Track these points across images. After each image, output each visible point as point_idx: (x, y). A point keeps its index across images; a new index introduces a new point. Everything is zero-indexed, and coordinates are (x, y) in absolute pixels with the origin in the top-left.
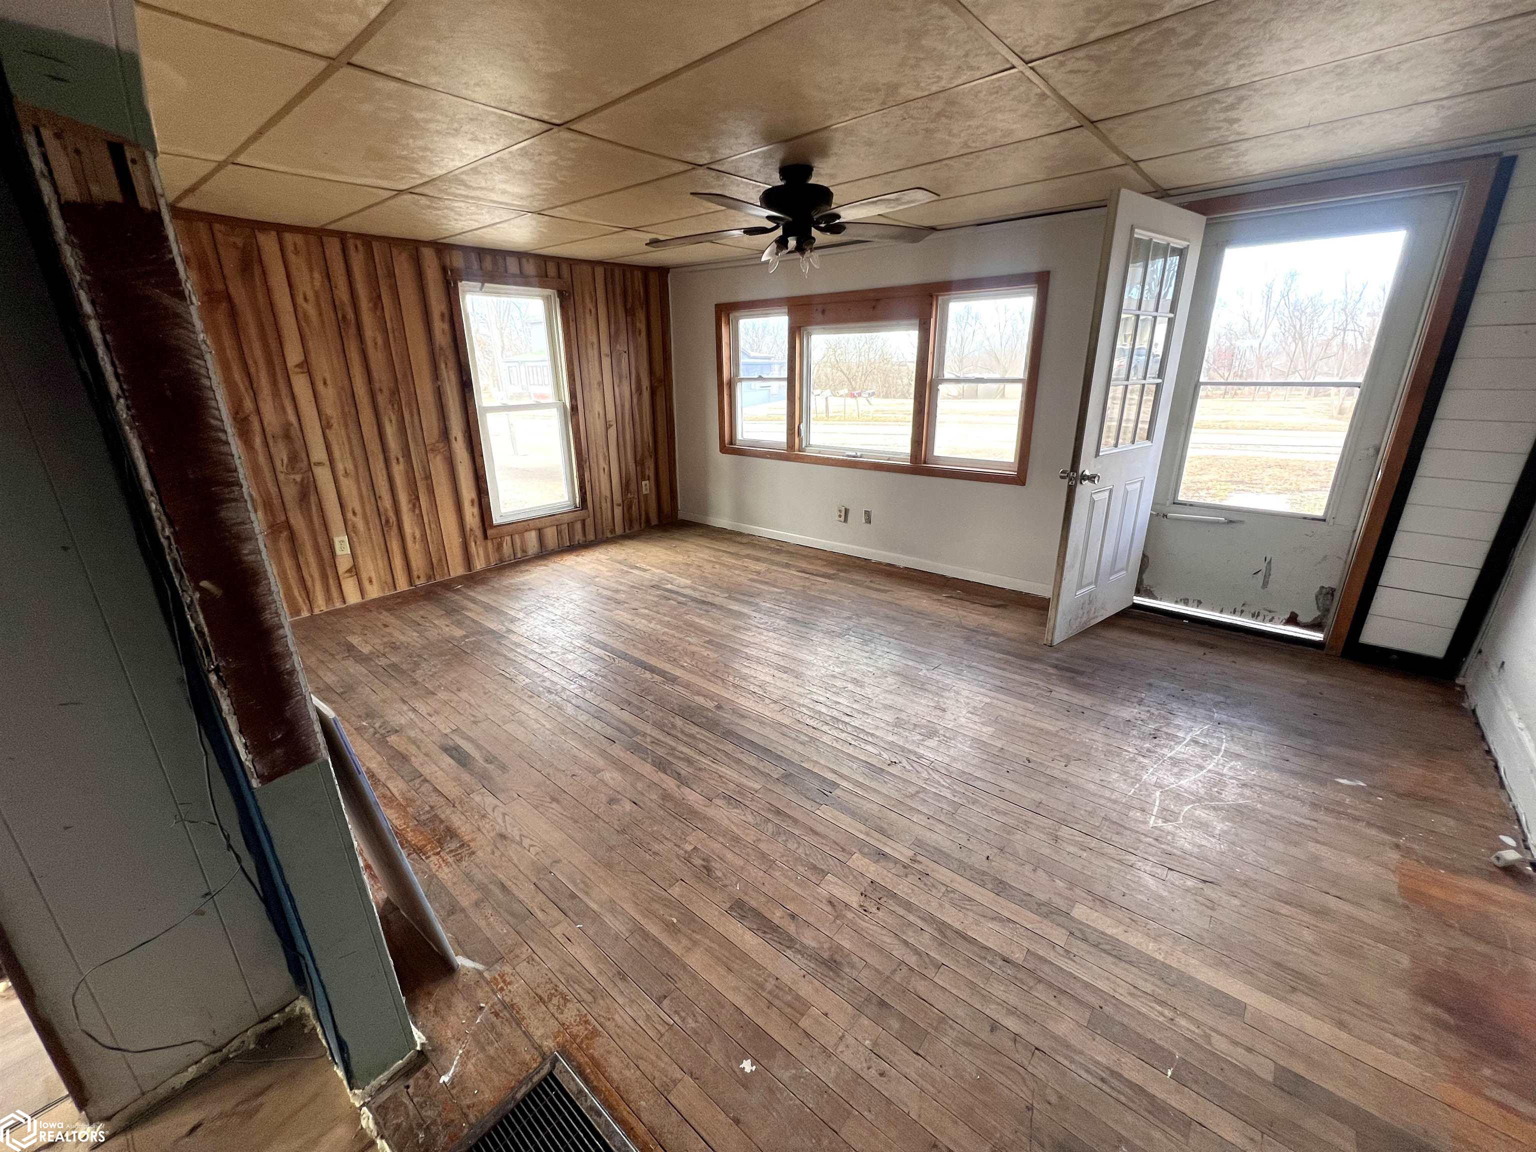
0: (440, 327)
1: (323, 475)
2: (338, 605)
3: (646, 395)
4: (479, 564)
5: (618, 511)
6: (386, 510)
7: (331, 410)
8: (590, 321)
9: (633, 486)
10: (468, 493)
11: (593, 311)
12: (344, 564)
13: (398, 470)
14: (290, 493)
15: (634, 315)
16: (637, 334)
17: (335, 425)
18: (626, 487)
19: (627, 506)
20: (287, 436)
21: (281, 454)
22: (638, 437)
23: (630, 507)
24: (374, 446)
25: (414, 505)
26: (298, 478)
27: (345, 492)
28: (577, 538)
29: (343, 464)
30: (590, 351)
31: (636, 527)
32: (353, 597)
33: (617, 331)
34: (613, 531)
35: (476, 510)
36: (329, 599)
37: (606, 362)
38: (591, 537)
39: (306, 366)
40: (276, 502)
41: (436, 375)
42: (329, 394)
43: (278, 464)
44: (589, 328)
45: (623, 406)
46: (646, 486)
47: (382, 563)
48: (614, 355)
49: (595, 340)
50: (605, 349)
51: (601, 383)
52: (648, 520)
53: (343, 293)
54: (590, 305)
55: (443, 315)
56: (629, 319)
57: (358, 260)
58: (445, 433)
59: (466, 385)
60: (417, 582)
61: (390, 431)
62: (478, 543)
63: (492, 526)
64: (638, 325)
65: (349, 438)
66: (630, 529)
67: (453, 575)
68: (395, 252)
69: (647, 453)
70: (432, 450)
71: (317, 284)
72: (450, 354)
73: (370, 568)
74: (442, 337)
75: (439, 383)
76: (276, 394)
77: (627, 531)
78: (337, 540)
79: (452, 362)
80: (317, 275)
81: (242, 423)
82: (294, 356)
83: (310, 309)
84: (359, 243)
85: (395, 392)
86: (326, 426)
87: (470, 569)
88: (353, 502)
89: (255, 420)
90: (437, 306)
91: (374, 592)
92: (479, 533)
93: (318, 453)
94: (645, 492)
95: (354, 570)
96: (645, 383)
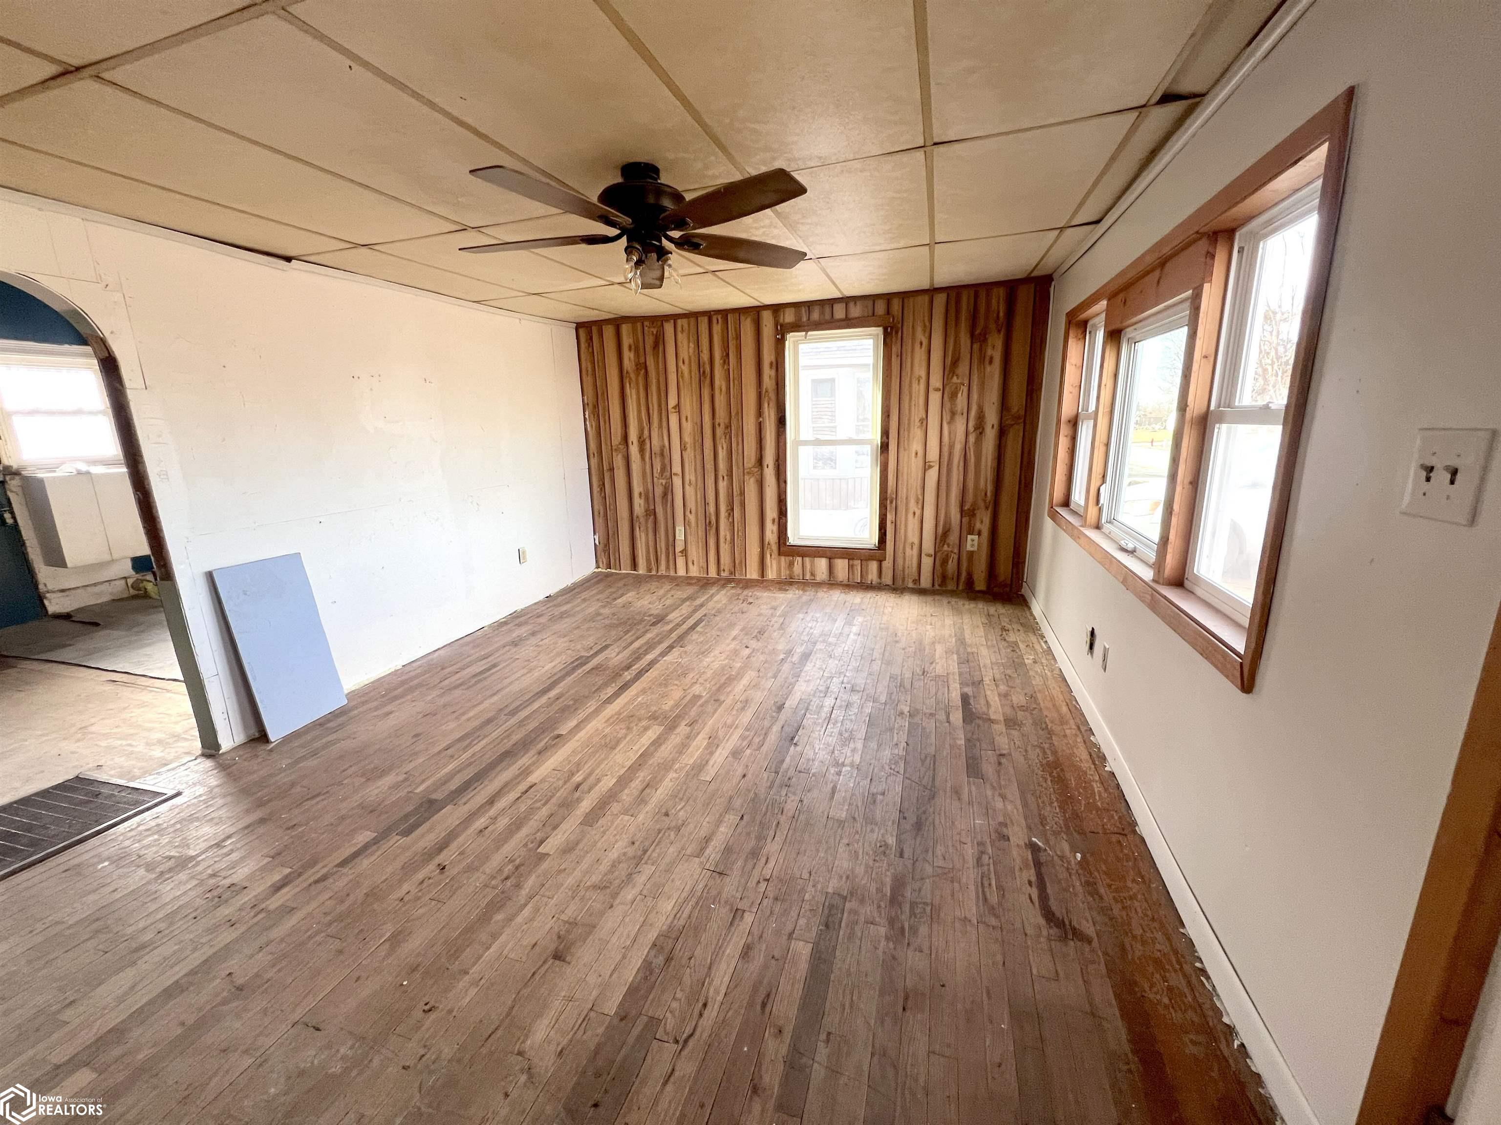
0: (768, 373)
1: (677, 482)
2: (672, 573)
3: (991, 434)
4: (771, 574)
5: (927, 562)
6: (710, 514)
7: (688, 439)
8: (920, 354)
9: (953, 538)
10: (771, 513)
11: (925, 342)
12: (679, 547)
13: (723, 485)
14: (659, 491)
15: (985, 340)
16: (987, 362)
17: (689, 449)
18: (942, 537)
19: (941, 560)
20: (662, 454)
21: (658, 467)
22: (971, 484)
23: (945, 562)
24: (709, 466)
25: (729, 514)
26: (664, 482)
27: (687, 496)
28: (870, 577)
29: (690, 476)
30: (915, 386)
31: (951, 586)
32: (681, 572)
33: (955, 363)
34: (917, 581)
35: (775, 528)
36: (668, 568)
37: (935, 398)
38: (887, 579)
39: (678, 407)
40: (651, 495)
41: (760, 413)
42: (688, 427)
43: (655, 471)
44: (916, 361)
45: (951, 447)
46: (972, 542)
47: (702, 552)
48: (947, 389)
49: (923, 373)
50: (936, 381)
51: (924, 422)
52: (970, 583)
53: (705, 356)
54: (920, 336)
55: (771, 364)
56: (976, 346)
57: (717, 329)
58: (760, 461)
59: (781, 421)
60: (723, 574)
61: (722, 454)
62: (773, 556)
63: (785, 544)
64: (989, 352)
65: (695, 457)
66: (939, 585)
67: (748, 577)
68: (742, 318)
69: (981, 504)
70: (748, 473)
71: (691, 351)
72: (772, 395)
73: (695, 553)
74: (768, 382)
75: (761, 419)
76: (660, 426)
77: (937, 587)
78: (677, 529)
79: (773, 404)
80: (692, 345)
81: (642, 443)
82: (672, 402)
83: (685, 369)
84: (719, 317)
85: (728, 427)
86: (683, 449)
87: (763, 577)
88: (691, 504)
89: (648, 442)
90: (768, 356)
91: (694, 572)
92: (775, 548)
93: (677, 468)
94: (969, 548)
95: (685, 552)
96: (992, 418)
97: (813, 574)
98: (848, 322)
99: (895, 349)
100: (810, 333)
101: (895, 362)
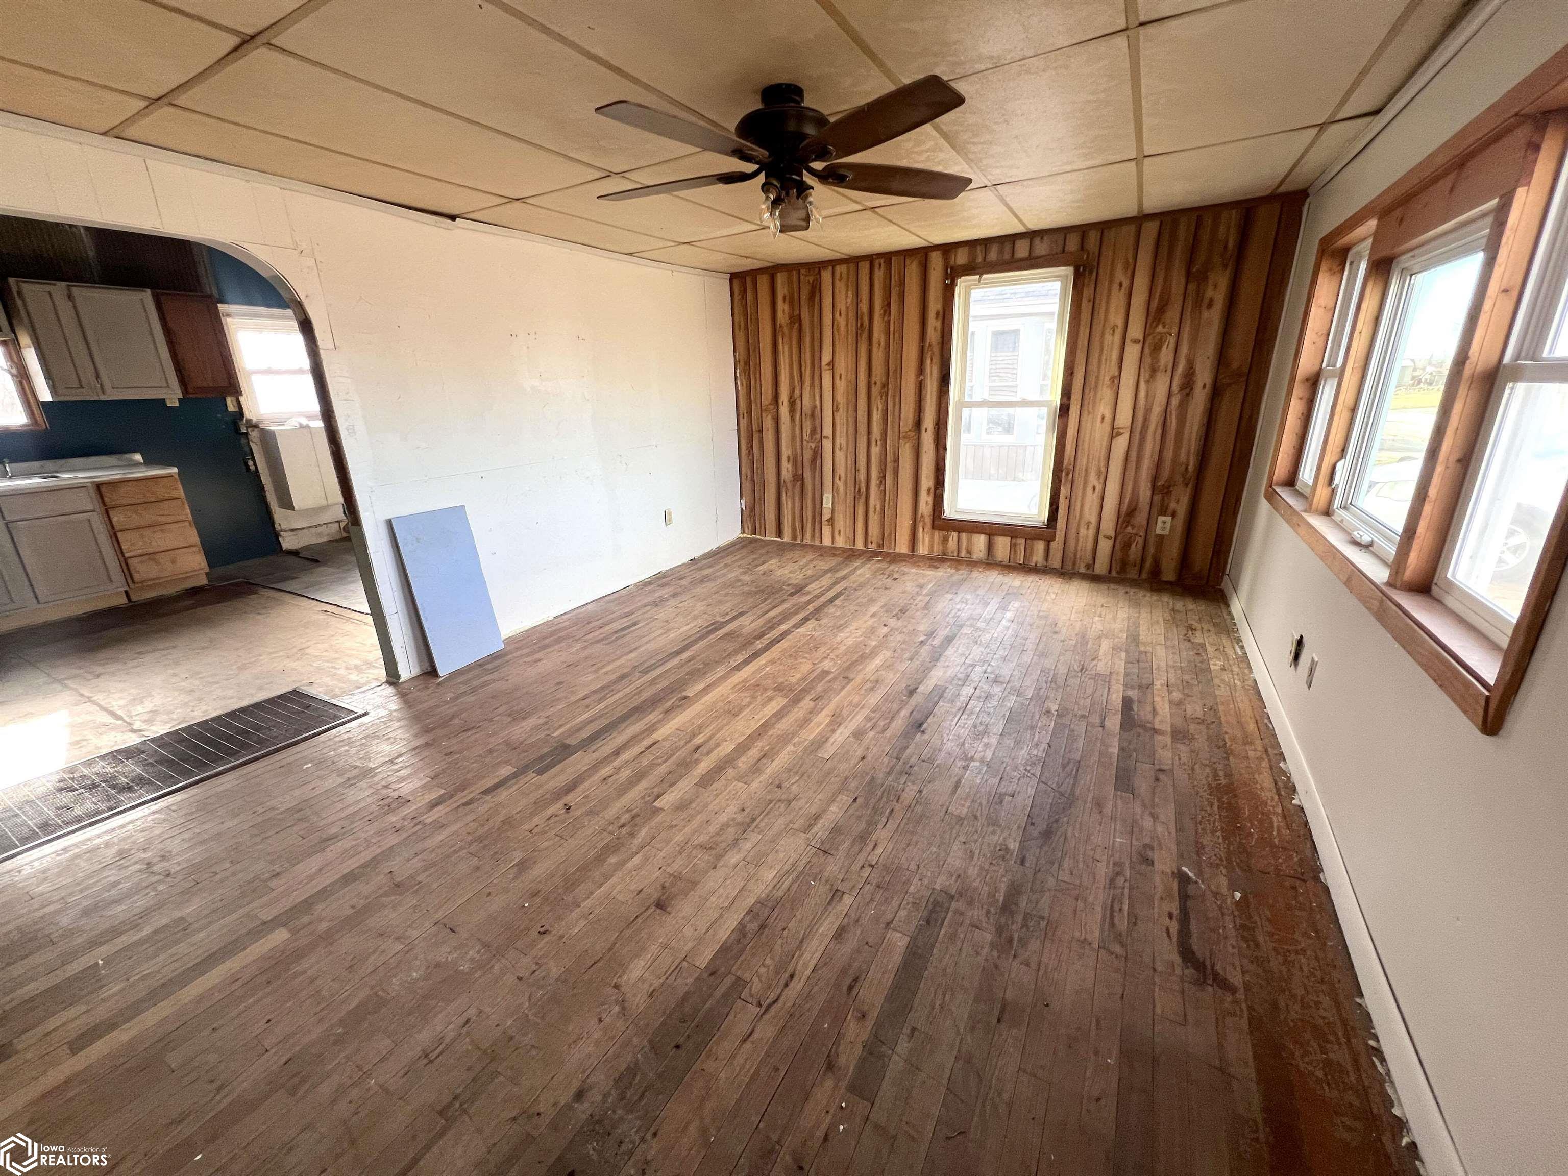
0: (933, 323)
1: (827, 445)
2: (817, 543)
3: (1200, 397)
4: (922, 550)
5: (1105, 546)
6: (860, 481)
7: (841, 398)
8: (1118, 299)
9: (1141, 518)
10: (927, 482)
11: (1126, 284)
12: (826, 515)
13: (875, 450)
14: (808, 455)
15: (1205, 278)
16: (1204, 306)
17: (841, 410)
18: (1126, 516)
19: (1122, 543)
20: (813, 415)
21: (807, 429)
22: (1168, 455)
23: (1127, 545)
24: (862, 428)
25: (881, 482)
26: (813, 445)
27: (837, 459)
28: (1035, 559)
29: (841, 440)
30: (1108, 338)
31: (1133, 574)
32: (827, 542)
33: (1161, 310)
34: (1091, 566)
35: (930, 499)
36: (813, 536)
37: (1132, 352)
38: (1056, 562)
39: (832, 364)
40: (799, 459)
41: (921, 370)
42: (841, 385)
43: (805, 434)
44: (1112, 309)
45: (1148, 411)
46: (1163, 525)
47: (849, 522)
48: (1149, 340)
49: (1120, 322)
50: (1136, 330)
51: (1116, 380)
52: (1156, 572)
53: (864, 307)
54: (1121, 276)
55: (937, 314)
56: (1192, 286)
57: (879, 274)
58: (918, 424)
59: (945, 380)
60: (870, 546)
61: (876, 416)
62: (926, 530)
63: (940, 516)
64: (1209, 293)
65: (847, 420)
66: (1118, 573)
67: (897, 550)
68: (908, 262)
69: (1179, 479)
70: (904, 437)
71: (849, 300)
72: (936, 349)
73: (842, 523)
74: (933, 335)
75: (922, 377)
76: (812, 385)
77: (1114, 574)
78: (825, 496)
79: (937, 360)
80: (850, 294)
81: (792, 403)
82: (826, 358)
83: (842, 321)
84: (882, 261)
85: (885, 385)
86: (835, 410)
87: (913, 552)
88: (841, 471)
89: (798, 402)
90: (934, 306)
91: (840, 542)
92: (928, 520)
93: (827, 431)
94: (1159, 531)
95: (831, 521)
96: (1204, 377)
97: (969, 552)
98: (1032, 262)
99: (1087, 293)
100: (985, 276)
101: (1086, 307)
